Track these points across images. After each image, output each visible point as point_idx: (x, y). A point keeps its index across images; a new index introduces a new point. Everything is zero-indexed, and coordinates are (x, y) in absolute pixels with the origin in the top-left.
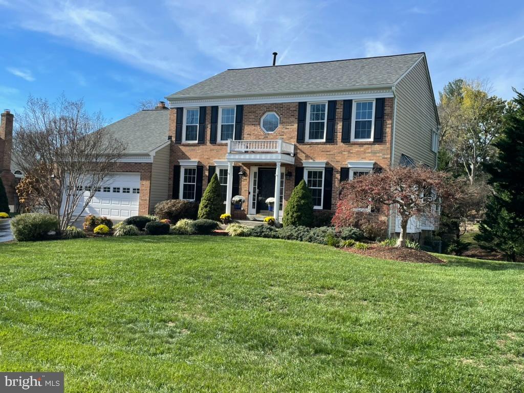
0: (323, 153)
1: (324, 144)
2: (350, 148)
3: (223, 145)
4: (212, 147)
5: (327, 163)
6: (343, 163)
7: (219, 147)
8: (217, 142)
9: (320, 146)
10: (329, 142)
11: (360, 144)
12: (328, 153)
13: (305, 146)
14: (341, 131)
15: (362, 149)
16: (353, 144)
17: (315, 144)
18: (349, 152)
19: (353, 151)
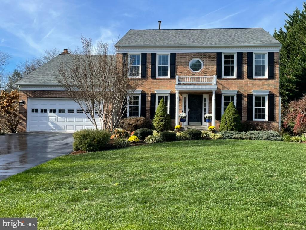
0: (235, 85)
1: (236, 79)
2: (253, 82)
3: (161, 80)
4: (152, 80)
5: (238, 92)
6: (249, 91)
7: (158, 81)
8: (156, 77)
9: (232, 81)
10: (239, 78)
11: (259, 80)
12: (238, 85)
13: (222, 81)
14: (247, 72)
15: (261, 83)
16: (255, 80)
17: (229, 80)
18: (252, 84)
19: (255, 84)
